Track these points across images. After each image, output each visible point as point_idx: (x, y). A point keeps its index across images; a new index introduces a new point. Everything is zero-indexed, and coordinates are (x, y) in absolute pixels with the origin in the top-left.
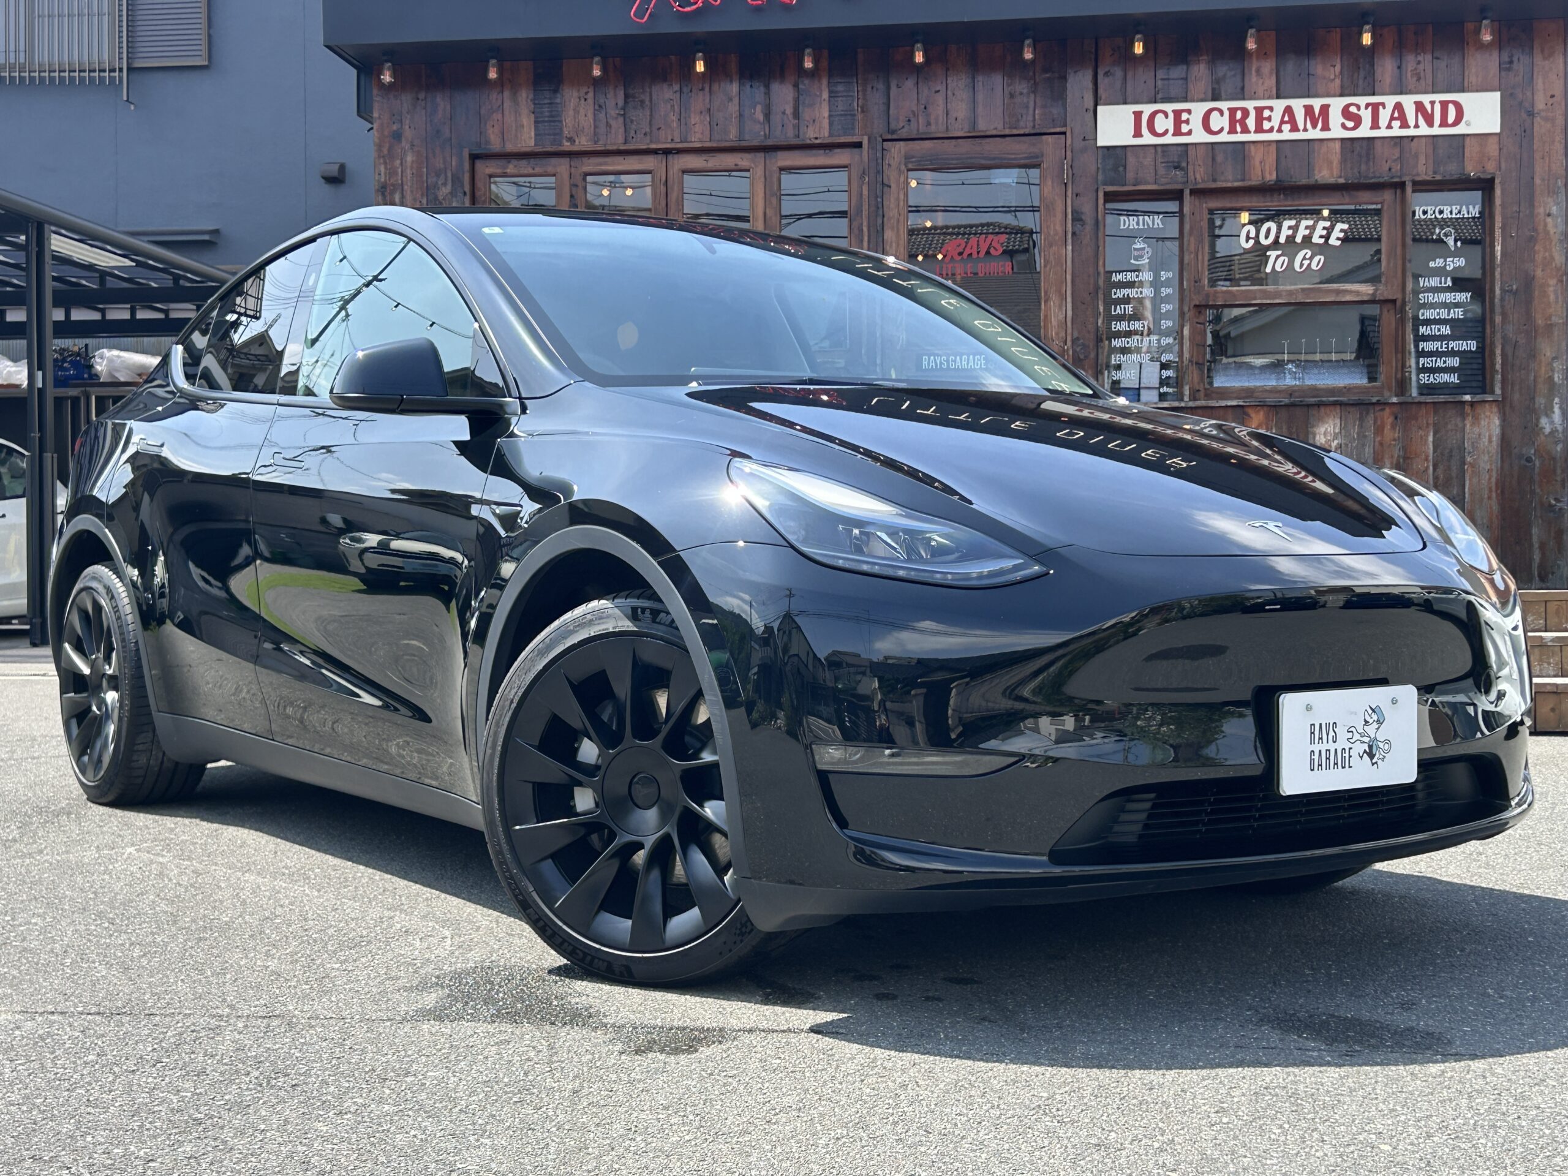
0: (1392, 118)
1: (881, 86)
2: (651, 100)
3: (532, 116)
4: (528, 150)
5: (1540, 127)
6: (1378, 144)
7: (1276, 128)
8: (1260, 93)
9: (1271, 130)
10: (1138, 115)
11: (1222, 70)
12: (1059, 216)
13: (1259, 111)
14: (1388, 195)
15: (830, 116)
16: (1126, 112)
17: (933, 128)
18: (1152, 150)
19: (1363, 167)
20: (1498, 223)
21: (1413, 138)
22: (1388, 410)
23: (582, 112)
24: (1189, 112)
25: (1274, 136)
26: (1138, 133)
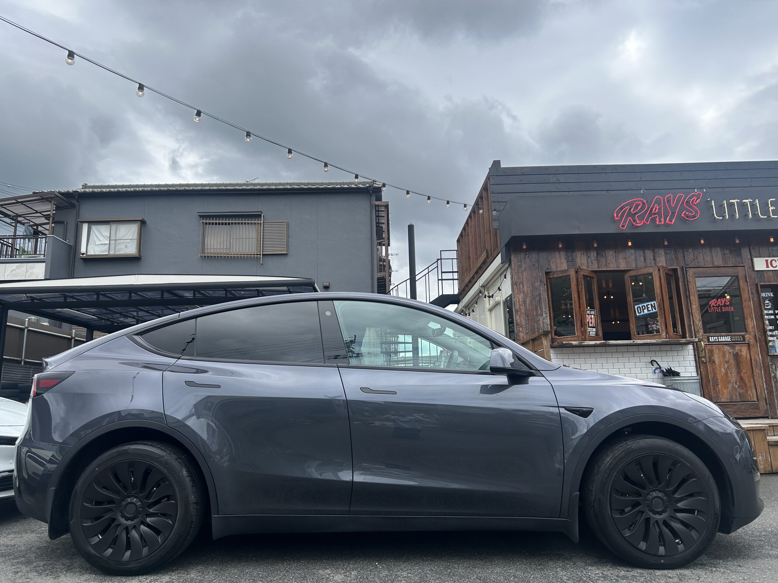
1: (681, 251)
3: (566, 260)
10: (767, 261)
12: (747, 292)
15: (666, 260)
16: (763, 260)
18: (773, 272)
23: (583, 258)
26: (768, 267)
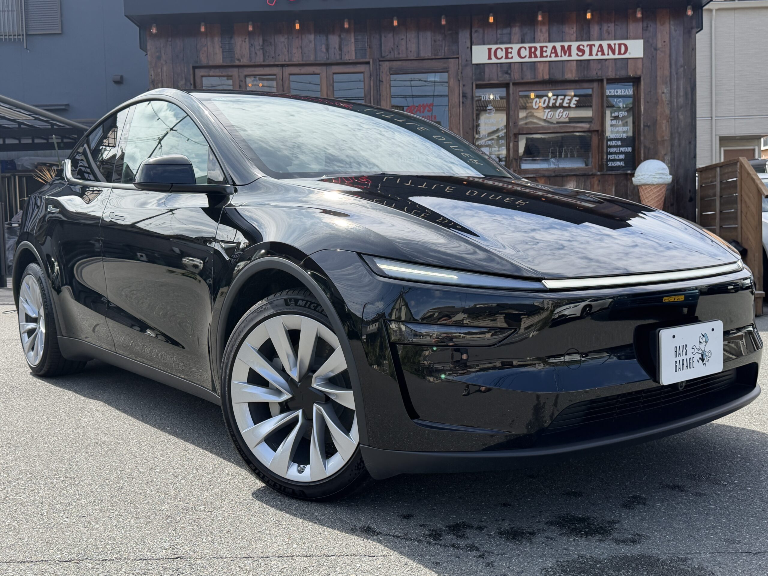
0: (598, 51)
1: (377, 36)
2: (275, 42)
3: (221, 49)
4: (220, 64)
5: (660, 55)
6: (592, 62)
7: (549, 55)
8: (542, 39)
9: (547, 56)
10: (490, 50)
11: (526, 30)
12: (457, 94)
13: (542, 48)
14: (595, 85)
15: (355, 50)
16: (484, 49)
17: (401, 56)
18: (496, 65)
19: (586, 73)
20: (642, 97)
21: (606, 60)
22: (596, 178)
23: (244, 47)
24: (512, 48)
25: (548, 59)
26: (490, 58)
